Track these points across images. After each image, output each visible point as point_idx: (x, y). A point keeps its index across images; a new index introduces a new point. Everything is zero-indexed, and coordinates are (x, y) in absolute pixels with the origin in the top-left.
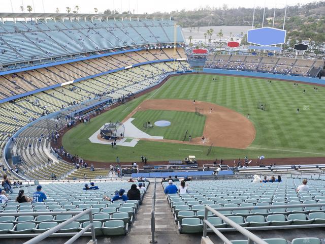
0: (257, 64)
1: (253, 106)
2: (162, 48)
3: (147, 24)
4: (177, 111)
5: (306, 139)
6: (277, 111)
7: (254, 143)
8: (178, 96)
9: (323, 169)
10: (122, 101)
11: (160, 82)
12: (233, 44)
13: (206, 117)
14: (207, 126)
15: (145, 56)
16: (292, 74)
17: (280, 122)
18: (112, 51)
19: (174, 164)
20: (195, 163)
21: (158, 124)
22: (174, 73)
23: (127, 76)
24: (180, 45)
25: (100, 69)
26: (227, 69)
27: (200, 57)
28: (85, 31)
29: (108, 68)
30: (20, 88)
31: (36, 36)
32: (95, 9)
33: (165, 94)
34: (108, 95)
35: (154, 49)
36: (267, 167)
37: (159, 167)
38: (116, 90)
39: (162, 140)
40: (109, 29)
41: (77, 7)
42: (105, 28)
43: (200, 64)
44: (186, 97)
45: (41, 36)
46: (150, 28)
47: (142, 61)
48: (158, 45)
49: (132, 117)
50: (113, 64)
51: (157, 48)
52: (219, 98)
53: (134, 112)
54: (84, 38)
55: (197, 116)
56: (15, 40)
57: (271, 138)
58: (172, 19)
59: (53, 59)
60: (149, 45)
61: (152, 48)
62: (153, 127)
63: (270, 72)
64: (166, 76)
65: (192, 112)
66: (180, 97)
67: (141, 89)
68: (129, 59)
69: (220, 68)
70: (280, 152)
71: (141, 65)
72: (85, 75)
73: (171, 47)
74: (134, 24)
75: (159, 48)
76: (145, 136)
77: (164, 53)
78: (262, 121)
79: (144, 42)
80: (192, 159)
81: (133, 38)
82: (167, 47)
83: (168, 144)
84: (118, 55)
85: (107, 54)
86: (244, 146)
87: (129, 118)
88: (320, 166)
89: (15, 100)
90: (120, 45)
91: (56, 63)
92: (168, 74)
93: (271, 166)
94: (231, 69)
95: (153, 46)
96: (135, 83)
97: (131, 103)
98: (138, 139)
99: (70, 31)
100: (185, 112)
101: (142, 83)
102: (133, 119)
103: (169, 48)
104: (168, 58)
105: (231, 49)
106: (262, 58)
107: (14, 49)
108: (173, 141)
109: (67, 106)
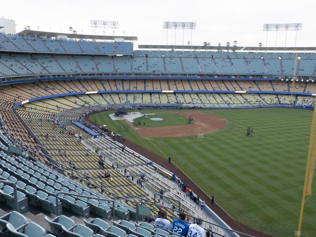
35: (290, 81)
39: (129, 122)
41: (235, 42)
47: (267, 90)
48: (300, 77)
60: (286, 77)
61: (287, 80)
71: (262, 94)
72: (188, 89)
73: (313, 81)
75: (297, 80)
92: (280, 105)
99: (205, 59)
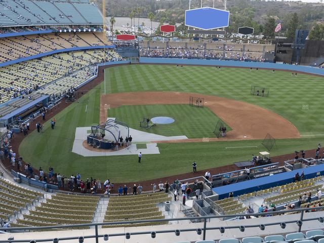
2: (77, 31)
15: (55, 40)
24: (101, 28)
48: (71, 26)
51: (72, 31)
61: (65, 31)
71: (55, 54)
73: (90, 30)
77: (81, 39)
79: (53, 21)
82: (85, 31)
90: (22, 23)
103: (87, 31)
104: (88, 46)
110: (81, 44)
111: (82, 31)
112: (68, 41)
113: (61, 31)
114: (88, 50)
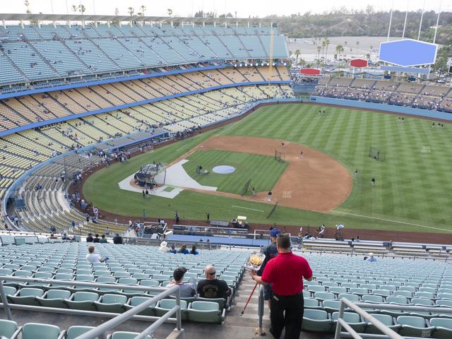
0: (390, 93)
1: (363, 153)
2: (257, 65)
3: (238, 32)
4: (251, 154)
5: (426, 205)
6: (396, 162)
7: (342, 206)
8: (262, 133)
9: (430, 251)
10: (180, 136)
11: (243, 113)
12: (359, 63)
13: (288, 164)
14: (284, 177)
15: (230, 76)
16: (439, 110)
17: (394, 179)
18: (183, 68)
19: (216, 226)
20: (246, 226)
21: (218, 170)
22: (268, 101)
23: (199, 103)
24: (282, 62)
25: (163, 91)
26: (345, 98)
27: (310, 81)
28: (147, 40)
29: (174, 91)
30: (49, 112)
31: (80, 45)
32: (169, 10)
33: (243, 130)
34: (166, 127)
35: (243, 66)
36: (346, 241)
37: (195, 228)
38: (178, 121)
39: (213, 192)
40: (182, 38)
41: (143, 7)
42: (178, 36)
43: (308, 90)
44: (271, 136)
45: (86, 45)
46: (241, 37)
47: (225, 82)
48: (250, 61)
49: (186, 159)
50: (181, 85)
51: (249, 66)
52: (318, 139)
53: (192, 151)
54: (145, 49)
55: (276, 161)
56: (51, 49)
57: (371, 201)
58: (275, 26)
59: (98, 75)
60: (237, 61)
61: (241, 65)
62: (208, 173)
63: (407, 105)
64: (254, 104)
65: (271, 157)
66: (262, 135)
67: (213, 121)
68: (206, 78)
69: (335, 97)
70: (376, 222)
71: (223, 88)
72: (139, 99)
74: (219, 31)
75: (251, 65)
76: (193, 184)
77: (259, 73)
78: (368, 174)
79: (230, 56)
80: (243, 220)
81: (215, 51)
82: (262, 64)
83: (221, 198)
84: (192, 73)
85: (175, 71)
86: (326, 209)
87: (182, 159)
88: (429, 246)
89: (42, 127)
90: (195, 60)
91: (102, 80)
92: (258, 102)
93: (353, 240)
94: (351, 99)
95: (242, 63)
96: (208, 113)
97: (192, 140)
98: (183, 188)
99: (127, 39)
100: (261, 156)
101: (218, 113)
102: (187, 161)
103: (265, 65)
104: (262, 80)
105: (354, 70)
106: (400, 84)
107: (48, 62)
108: (227, 195)
109: (106, 139)
110: (256, 78)
111: (260, 66)
112: (243, 75)
113: (236, 66)
114: (261, 85)
